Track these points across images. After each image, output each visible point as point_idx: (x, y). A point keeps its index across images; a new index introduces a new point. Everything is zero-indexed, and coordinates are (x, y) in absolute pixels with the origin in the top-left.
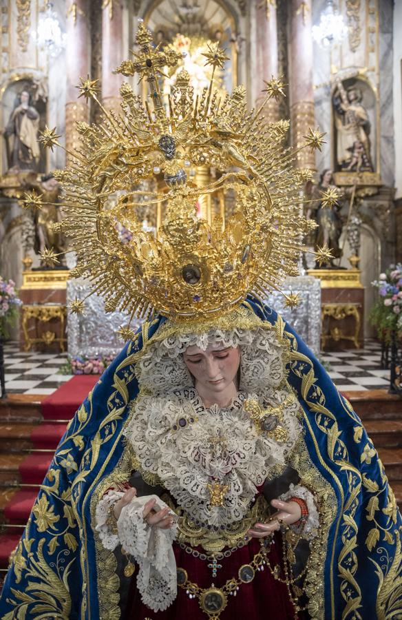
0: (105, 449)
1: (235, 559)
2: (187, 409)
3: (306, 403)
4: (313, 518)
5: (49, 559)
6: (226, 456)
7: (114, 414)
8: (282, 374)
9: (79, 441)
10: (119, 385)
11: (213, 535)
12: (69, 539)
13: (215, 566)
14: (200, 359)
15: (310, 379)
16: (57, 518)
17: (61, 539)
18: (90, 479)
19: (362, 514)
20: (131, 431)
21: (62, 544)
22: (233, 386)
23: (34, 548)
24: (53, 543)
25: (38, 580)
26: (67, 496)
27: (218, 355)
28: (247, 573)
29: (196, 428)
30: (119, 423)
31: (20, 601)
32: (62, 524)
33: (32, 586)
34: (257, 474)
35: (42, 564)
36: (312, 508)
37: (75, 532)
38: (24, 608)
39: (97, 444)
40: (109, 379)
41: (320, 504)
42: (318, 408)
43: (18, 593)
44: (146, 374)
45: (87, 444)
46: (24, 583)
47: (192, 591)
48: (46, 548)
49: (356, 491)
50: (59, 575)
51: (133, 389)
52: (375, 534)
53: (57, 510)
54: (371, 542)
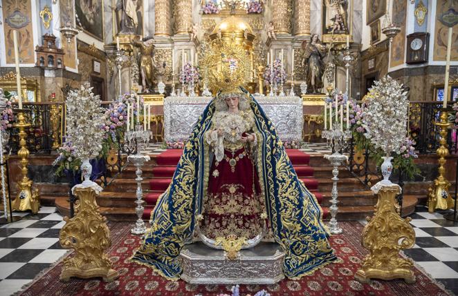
0: (206, 126)
1: (238, 152)
2: (227, 114)
3: (256, 114)
4: (256, 139)
5: (190, 158)
6: (235, 123)
7: (209, 117)
8: (249, 106)
9: (199, 125)
10: (210, 109)
11: (233, 145)
12: (196, 152)
13: (233, 154)
14: (229, 100)
15: (256, 108)
16: (192, 146)
17: (193, 152)
18: (203, 132)
19: (271, 145)
20: (213, 120)
21: (194, 154)
22: (237, 108)
23: (186, 156)
24: (191, 153)
25: (187, 165)
26: (196, 139)
27: (233, 99)
28: (241, 156)
29: (228, 117)
30: (210, 119)
31: (181, 172)
32: (194, 148)
33: (185, 166)
34: (243, 129)
35: (188, 160)
36: (256, 137)
37: (197, 150)
38: (182, 173)
39: (204, 125)
40: (208, 108)
41: (258, 137)
42: (259, 116)
43: (181, 169)
44: (217, 106)
45: (201, 125)
46: (183, 166)
47: (227, 159)
48: (189, 155)
49: (269, 138)
50: (193, 163)
51: (214, 110)
52: (275, 150)
53: (193, 144)
54: (274, 152)
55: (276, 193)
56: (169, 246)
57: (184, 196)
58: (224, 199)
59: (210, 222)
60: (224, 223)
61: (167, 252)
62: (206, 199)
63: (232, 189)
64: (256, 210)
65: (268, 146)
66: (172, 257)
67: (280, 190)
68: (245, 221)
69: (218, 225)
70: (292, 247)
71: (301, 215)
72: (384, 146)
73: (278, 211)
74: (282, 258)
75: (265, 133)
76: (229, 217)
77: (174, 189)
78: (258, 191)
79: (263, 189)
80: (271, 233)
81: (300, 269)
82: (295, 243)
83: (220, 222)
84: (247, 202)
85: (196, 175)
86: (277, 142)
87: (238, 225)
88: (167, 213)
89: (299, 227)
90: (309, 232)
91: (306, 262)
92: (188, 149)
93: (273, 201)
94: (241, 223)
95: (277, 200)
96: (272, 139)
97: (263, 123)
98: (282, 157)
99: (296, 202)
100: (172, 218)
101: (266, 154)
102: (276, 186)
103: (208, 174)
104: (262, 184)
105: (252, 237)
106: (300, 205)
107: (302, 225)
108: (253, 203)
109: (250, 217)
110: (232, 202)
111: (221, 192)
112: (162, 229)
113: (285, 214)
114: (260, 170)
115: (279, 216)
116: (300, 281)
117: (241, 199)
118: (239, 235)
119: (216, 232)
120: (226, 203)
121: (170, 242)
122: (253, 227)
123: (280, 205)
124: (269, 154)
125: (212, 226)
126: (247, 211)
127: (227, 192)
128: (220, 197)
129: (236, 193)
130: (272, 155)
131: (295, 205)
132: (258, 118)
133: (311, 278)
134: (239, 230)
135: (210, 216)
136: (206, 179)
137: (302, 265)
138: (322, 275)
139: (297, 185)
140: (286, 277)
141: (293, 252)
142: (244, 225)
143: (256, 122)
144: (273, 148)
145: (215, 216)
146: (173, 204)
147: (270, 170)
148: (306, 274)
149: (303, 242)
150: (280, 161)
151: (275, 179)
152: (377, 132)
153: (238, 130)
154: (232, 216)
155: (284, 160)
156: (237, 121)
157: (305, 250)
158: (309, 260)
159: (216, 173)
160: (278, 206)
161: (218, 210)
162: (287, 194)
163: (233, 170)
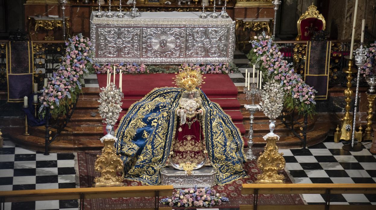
0: (176, 104)
1: (193, 118)
2: (187, 99)
3: (203, 98)
5: (165, 121)
6: (192, 105)
7: (177, 100)
9: (172, 104)
10: (178, 96)
11: (190, 115)
12: (169, 117)
13: (190, 119)
14: (190, 94)
16: (167, 114)
18: (174, 108)
20: (180, 102)
23: (163, 119)
24: (166, 118)
25: (163, 124)
26: (169, 111)
27: (192, 94)
28: (194, 120)
30: (178, 101)
31: (160, 128)
32: (168, 115)
33: (162, 125)
34: (196, 107)
35: (164, 121)
36: (202, 111)
37: (170, 117)
38: (160, 129)
39: (174, 104)
43: (160, 127)
45: (173, 104)
46: (161, 125)
47: (187, 123)
48: (165, 119)
49: (209, 110)
50: (166, 123)
51: (180, 96)
52: (212, 117)
53: (168, 113)
54: (211, 118)
55: (212, 139)
56: (149, 169)
57: (161, 141)
58: (185, 143)
59: (177, 155)
60: (184, 156)
61: (146, 172)
62: (173, 142)
63: (189, 138)
64: (201, 149)
65: (208, 114)
66: (150, 175)
67: (214, 137)
68: (195, 155)
69: (181, 157)
70: (220, 168)
71: (225, 150)
72: (269, 116)
73: (213, 149)
74: (214, 174)
75: (207, 108)
76: (187, 152)
77: (155, 137)
78: (202, 138)
79: (205, 136)
80: (209, 161)
81: (225, 181)
82: (222, 166)
83: (182, 155)
84: (196, 144)
85: (168, 130)
86: (213, 112)
87: (191, 157)
88: (150, 150)
89: (224, 157)
90: (230, 160)
91: (228, 177)
92: (165, 116)
93: (210, 143)
94: (193, 155)
95: (212, 143)
96: (211, 111)
97: (206, 102)
98: (216, 120)
99: (223, 144)
100: (153, 153)
101: (207, 118)
102: (212, 135)
103: (175, 129)
104: (204, 134)
105: (199, 163)
106: (225, 145)
107: (226, 156)
108: (200, 145)
109: (198, 152)
110: (189, 144)
111: (183, 139)
112: (146, 160)
113: (217, 150)
114: (204, 127)
115: (213, 151)
116: (224, 186)
117: (193, 143)
118: (192, 162)
119: (180, 161)
120: (185, 146)
121: (149, 167)
122: (200, 158)
123: (214, 145)
124: (209, 118)
125: (177, 158)
126: (197, 149)
127: (186, 139)
128: (183, 142)
129: (191, 139)
130: (210, 119)
131: (222, 145)
132: (203, 100)
133: (230, 185)
134: (192, 159)
135: (177, 152)
136: (174, 132)
137: (225, 179)
138: (236, 184)
139: (223, 134)
140: (217, 185)
141: (221, 171)
142: (194, 157)
143: (203, 103)
144: (211, 115)
145: (180, 152)
146: (154, 145)
147: (209, 127)
148: (227, 183)
149: (226, 165)
150: (214, 122)
151: (211, 132)
152: (266, 109)
153: (193, 109)
154: (189, 152)
155: (217, 122)
156: (193, 103)
157: (227, 170)
158: (230, 176)
159: (180, 130)
160: (213, 146)
161: (181, 149)
162: (218, 139)
163: (190, 128)
